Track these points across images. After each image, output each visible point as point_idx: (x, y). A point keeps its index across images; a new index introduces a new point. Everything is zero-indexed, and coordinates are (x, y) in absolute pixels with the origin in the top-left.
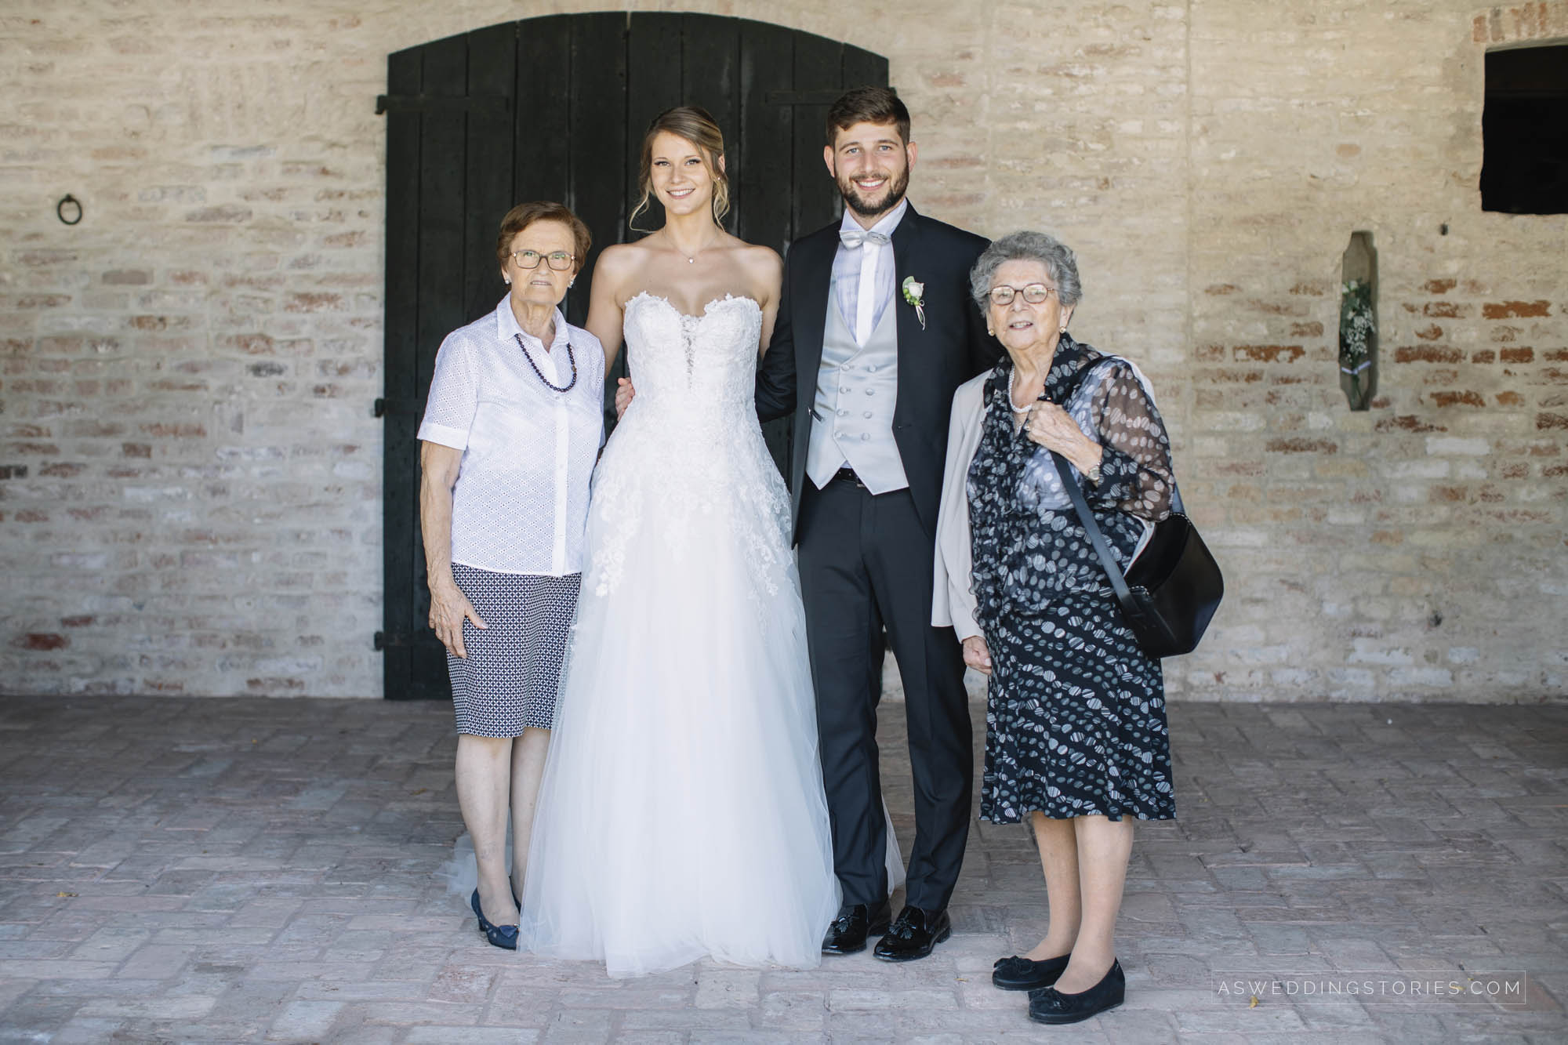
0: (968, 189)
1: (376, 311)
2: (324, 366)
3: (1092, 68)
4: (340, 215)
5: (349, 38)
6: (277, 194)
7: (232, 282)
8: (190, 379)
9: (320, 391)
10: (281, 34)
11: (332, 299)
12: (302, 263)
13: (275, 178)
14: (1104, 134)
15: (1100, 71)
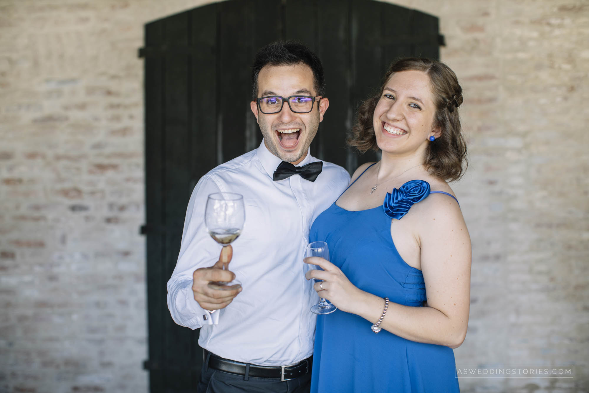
0: (489, 94)
1: (140, 173)
2: (111, 206)
3: (563, 19)
4: (117, 118)
5: (123, 15)
6: (82, 107)
7: (58, 158)
8: (36, 214)
9: (109, 220)
10: (83, 14)
11: (114, 167)
12: (97, 146)
13: (81, 97)
14: (571, 59)
15: (568, 21)
